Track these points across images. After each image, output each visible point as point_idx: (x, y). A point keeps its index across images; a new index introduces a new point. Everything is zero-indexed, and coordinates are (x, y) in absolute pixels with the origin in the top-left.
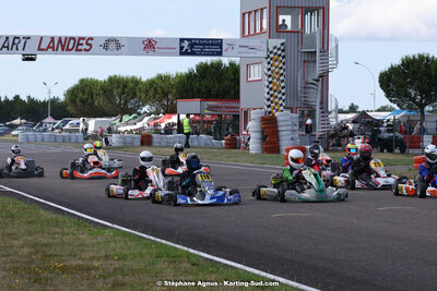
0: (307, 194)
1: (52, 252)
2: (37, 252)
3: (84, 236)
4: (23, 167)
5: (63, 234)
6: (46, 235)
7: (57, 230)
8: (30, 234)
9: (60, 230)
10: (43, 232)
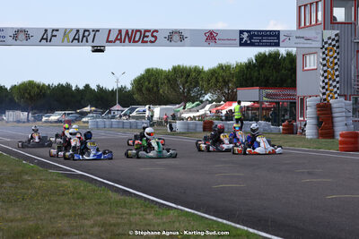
0: (152, 154)
1: (120, 231)
2: (106, 231)
3: (150, 217)
4: (37, 140)
5: (131, 214)
6: (114, 215)
7: (125, 210)
8: (100, 214)
9: (128, 211)
10: (112, 213)
